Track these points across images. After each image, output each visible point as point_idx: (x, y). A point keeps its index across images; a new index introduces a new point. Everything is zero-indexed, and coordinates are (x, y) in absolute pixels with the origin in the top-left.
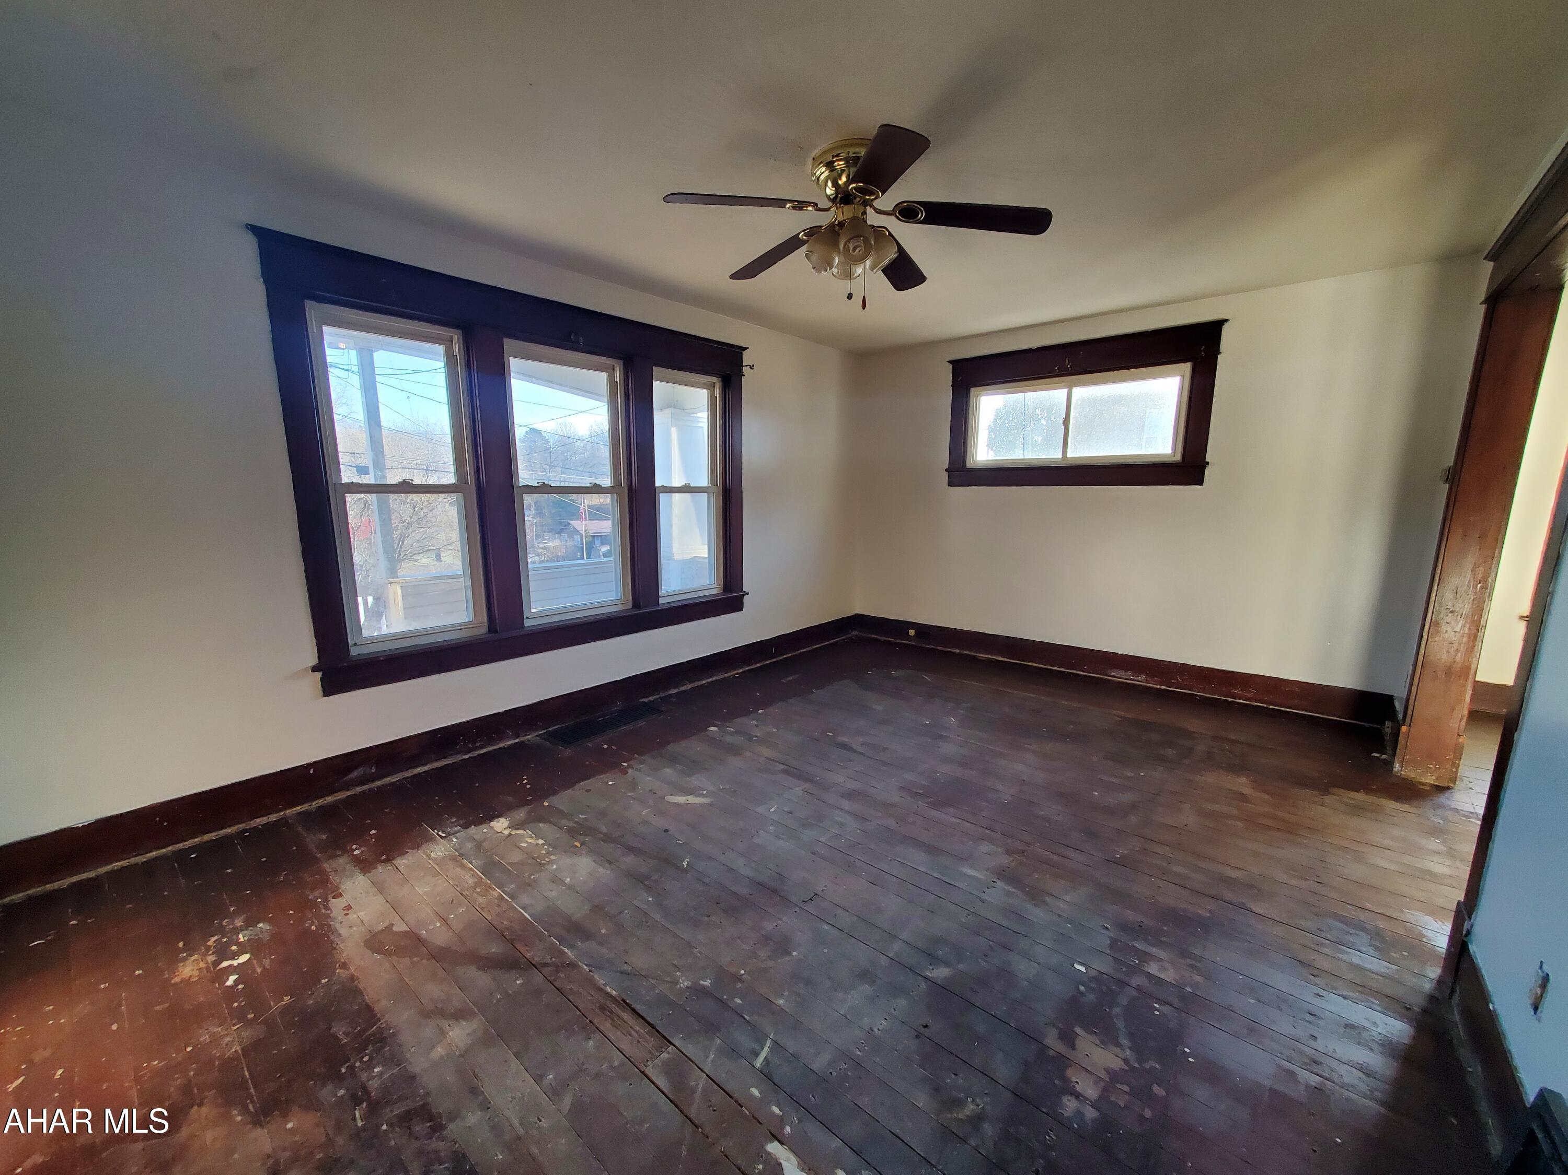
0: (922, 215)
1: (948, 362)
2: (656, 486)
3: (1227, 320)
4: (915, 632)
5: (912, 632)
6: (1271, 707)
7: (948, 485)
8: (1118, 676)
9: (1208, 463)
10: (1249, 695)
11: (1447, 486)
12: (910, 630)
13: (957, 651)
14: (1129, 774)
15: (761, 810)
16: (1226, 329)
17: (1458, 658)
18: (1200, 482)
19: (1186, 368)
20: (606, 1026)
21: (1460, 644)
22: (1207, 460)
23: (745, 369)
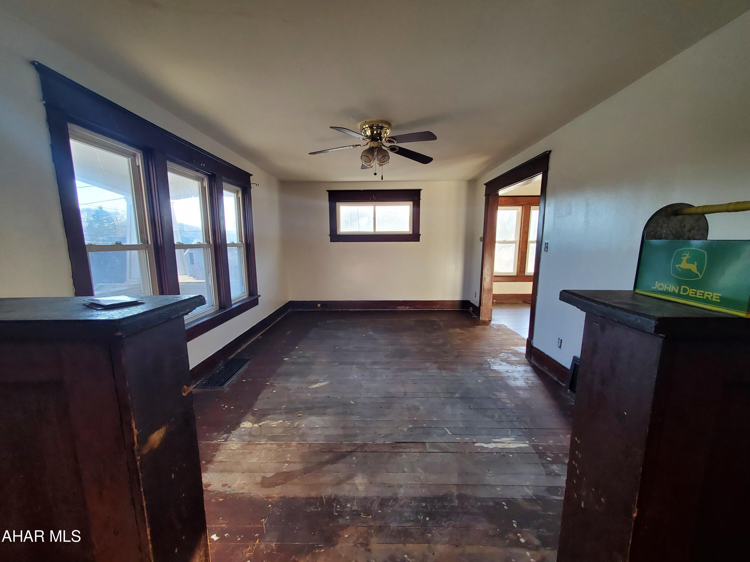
0: (397, 150)
1: (327, 191)
2: (227, 243)
3: (422, 190)
4: (321, 305)
5: (319, 305)
6: (443, 310)
7: (331, 242)
8: (401, 308)
9: (420, 235)
10: (437, 307)
11: (482, 242)
12: (318, 305)
13: (340, 310)
14: (435, 335)
15: (351, 378)
16: (422, 192)
17: (490, 287)
18: (419, 241)
19: (411, 203)
20: (401, 450)
21: (490, 283)
22: (420, 234)
23: (252, 185)
